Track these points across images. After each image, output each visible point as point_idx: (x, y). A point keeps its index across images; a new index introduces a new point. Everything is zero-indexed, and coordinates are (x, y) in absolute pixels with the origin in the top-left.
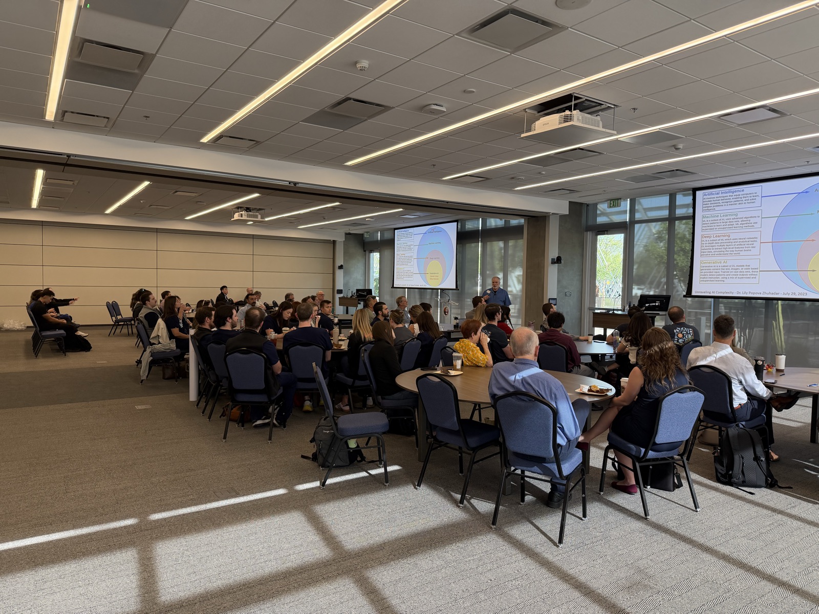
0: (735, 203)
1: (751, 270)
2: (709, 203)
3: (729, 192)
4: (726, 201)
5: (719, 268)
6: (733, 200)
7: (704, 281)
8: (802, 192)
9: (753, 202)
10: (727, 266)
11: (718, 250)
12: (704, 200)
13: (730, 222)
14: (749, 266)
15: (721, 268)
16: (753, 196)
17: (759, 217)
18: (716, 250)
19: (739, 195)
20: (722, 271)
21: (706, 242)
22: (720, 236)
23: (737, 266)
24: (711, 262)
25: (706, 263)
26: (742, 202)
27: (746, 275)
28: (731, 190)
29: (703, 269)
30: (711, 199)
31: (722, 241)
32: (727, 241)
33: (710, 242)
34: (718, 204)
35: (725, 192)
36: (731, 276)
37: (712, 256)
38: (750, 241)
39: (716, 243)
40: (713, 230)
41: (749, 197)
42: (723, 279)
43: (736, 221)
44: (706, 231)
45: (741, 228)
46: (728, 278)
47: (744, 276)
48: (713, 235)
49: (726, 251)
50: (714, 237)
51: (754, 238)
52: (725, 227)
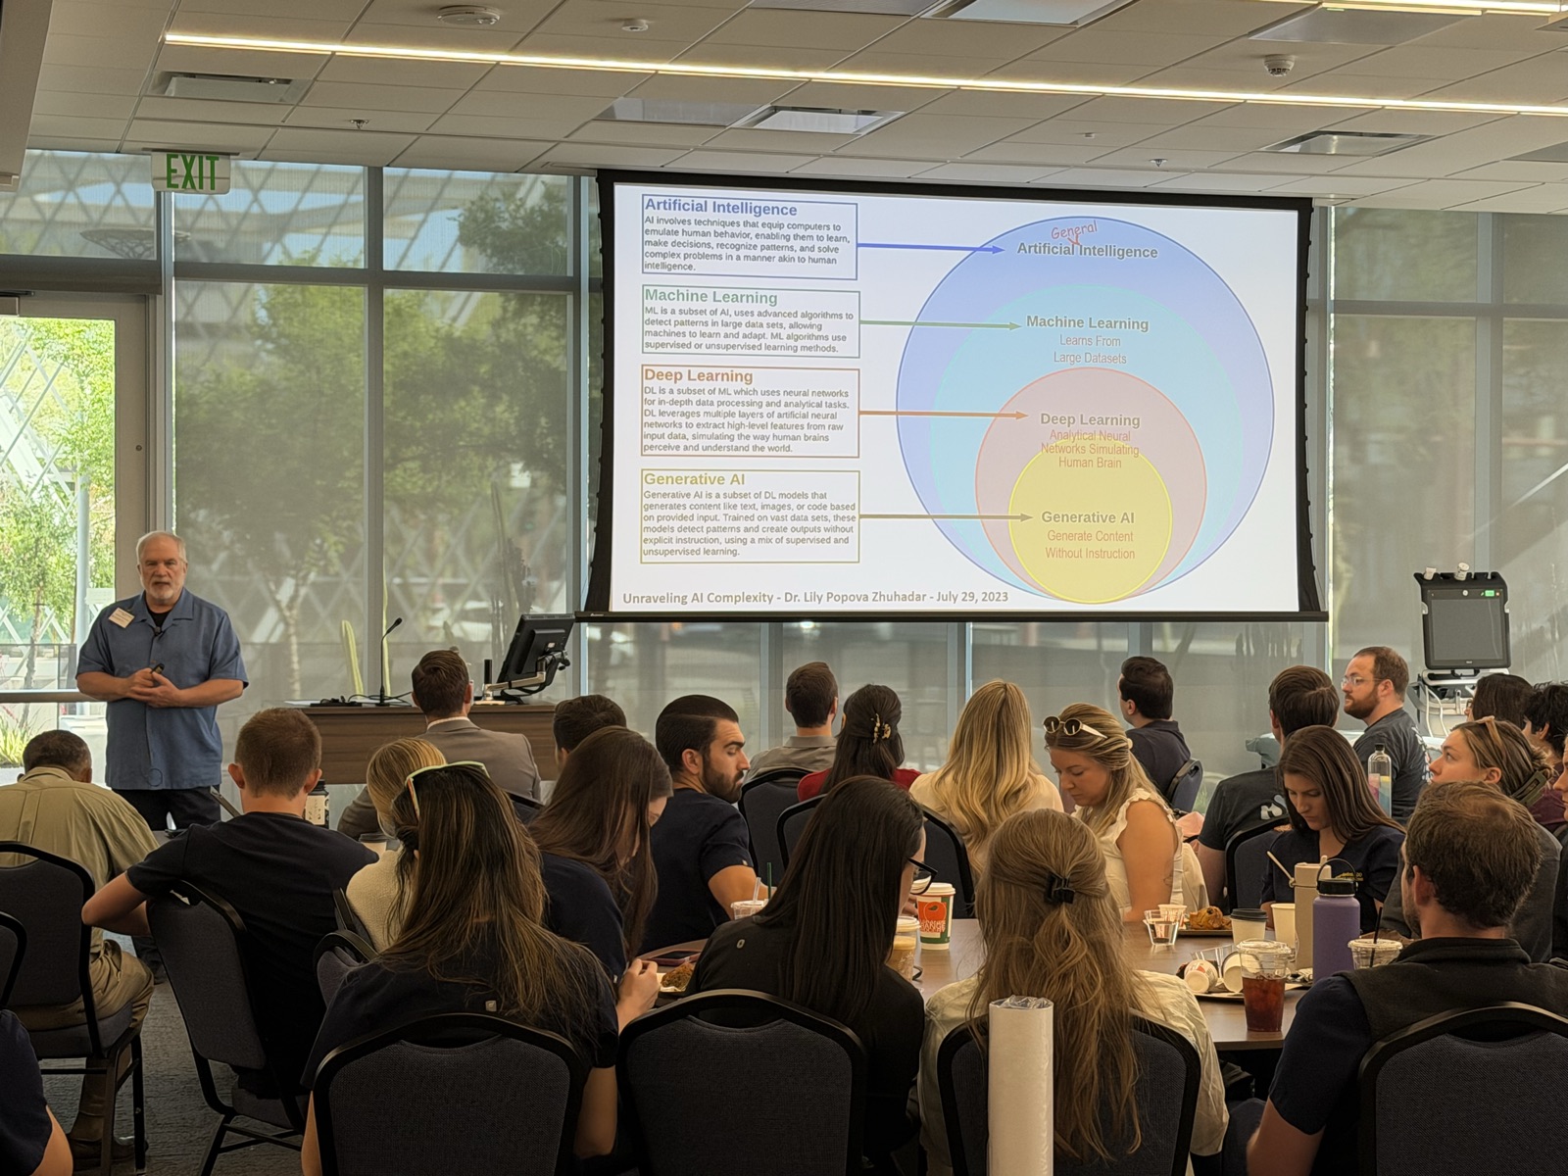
0: (766, 253)
1: (830, 513)
2: (670, 239)
3: (745, 208)
4: (736, 241)
5: (713, 501)
6: (760, 242)
7: (656, 553)
8: (981, 249)
9: (829, 261)
10: (745, 496)
11: (709, 432)
12: (648, 225)
13: (748, 324)
14: (823, 496)
15: (721, 501)
16: (830, 238)
17: (850, 316)
18: (702, 431)
19: (780, 226)
20: (726, 515)
21: (662, 397)
22: (717, 375)
23: (781, 495)
24: (686, 478)
25: (665, 481)
26: (792, 254)
27: (814, 530)
28: (749, 202)
29: (651, 506)
30: (675, 227)
31: (724, 398)
32: (742, 398)
33: (676, 397)
34: (701, 250)
35: (729, 205)
36: (760, 534)
37: (687, 453)
38: (824, 404)
39: (699, 403)
40: (686, 350)
41: (815, 238)
42: (731, 547)
43: (773, 325)
44: (660, 350)
45: (791, 353)
46: (749, 541)
47: (809, 535)
48: (689, 371)
49: (740, 436)
50: (692, 377)
51: (836, 394)
52: (731, 341)
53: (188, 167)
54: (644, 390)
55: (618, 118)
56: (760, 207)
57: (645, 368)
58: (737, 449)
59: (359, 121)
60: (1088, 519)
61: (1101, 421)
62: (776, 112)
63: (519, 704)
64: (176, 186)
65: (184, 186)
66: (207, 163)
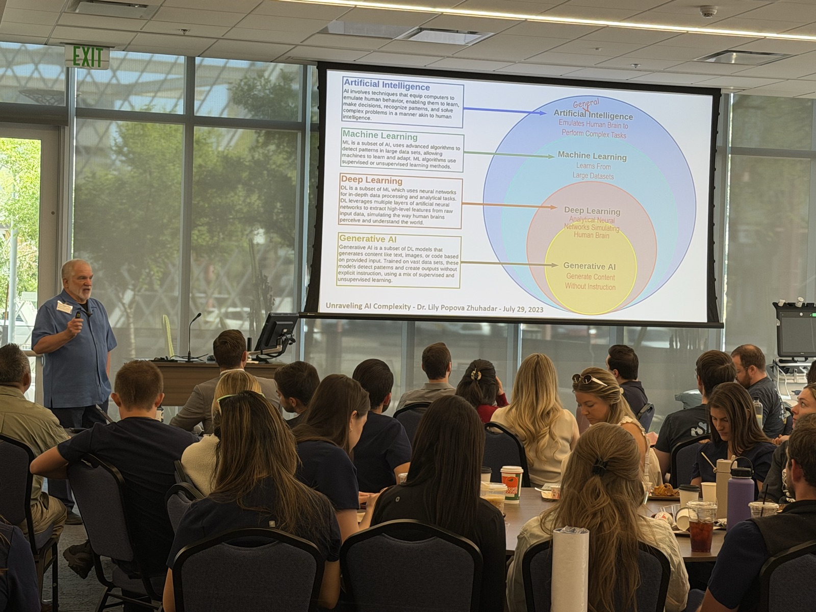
0: (412, 112)
1: (444, 260)
2: (358, 102)
3: (400, 86)
4: (395, 104)
5: (378, 251)
6: (409, 105)
7: (345, 280)
8: (533, 112)
9: (447, 117)
10: (396, 249)
11: (377, 212)
12: (345, 94)
13: (401, 152)
14: (440, 250)
15: (383, 251)
16: (448, 104)
17: (458, 149)
18: (373, 211)
19: (420, 96)
20: (385, 259)
21: (351, 192)
22: (382, 180)
23: (417, 249)
24: (363, 238)
25: (351, 239)
26: (426, 112)
27: (435, 269)
28: (403, 82)
29: (343, 253)
30: (361, 95)
31: (386, 193)
32: (396, 193)
33: (359, 192)
34: (376, 109)
35: (391, 84)
36: (405, 271)
37: (364, 223)
38: (442, 198)
39: (372, 195)
40: (365, 165)
41: (440, 104)
42: (388, 277)
43: (415, 153)
44: (350, 165)
45: (424, 168)
46: (398, 274)
47: (432, 272)
48: (367, 177)
49: (395, 215)
50: (368, 181)
51: (449, 193)
52: (391, 161)
53: (86, 54)
54: (341, 187)
55: (330, 32)
56: (409, 86)
57: (342, 175)
58: (392, 222)
59: (184, 30)
60: (589, 267)
61: (599, 212)
62: (421, 32)
63: (266, 363)
64: (79, 64)
65: (83, 65)
66: (96, 52)
